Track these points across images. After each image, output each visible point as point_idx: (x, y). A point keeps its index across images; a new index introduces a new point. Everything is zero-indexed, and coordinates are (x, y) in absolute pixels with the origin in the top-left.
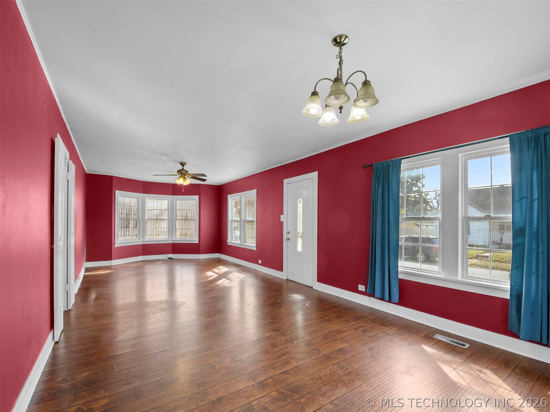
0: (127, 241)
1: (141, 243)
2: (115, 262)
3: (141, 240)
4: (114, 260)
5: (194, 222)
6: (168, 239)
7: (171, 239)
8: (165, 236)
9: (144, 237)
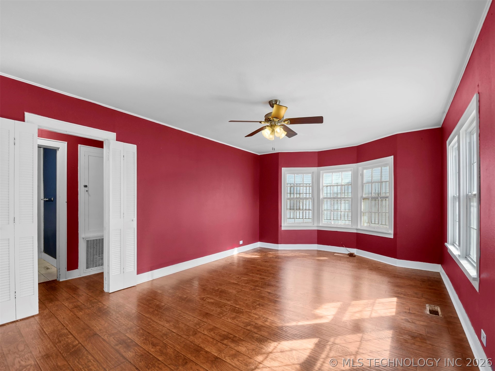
0: (297, 225)
1: (316, 229)
2: (281, 247)
3: (316, 225)
4: (281, 244)
5: (387, 202)
6: (350, 227)
7: (354, 227)
8: (347, 222)
9: (319, 221)
